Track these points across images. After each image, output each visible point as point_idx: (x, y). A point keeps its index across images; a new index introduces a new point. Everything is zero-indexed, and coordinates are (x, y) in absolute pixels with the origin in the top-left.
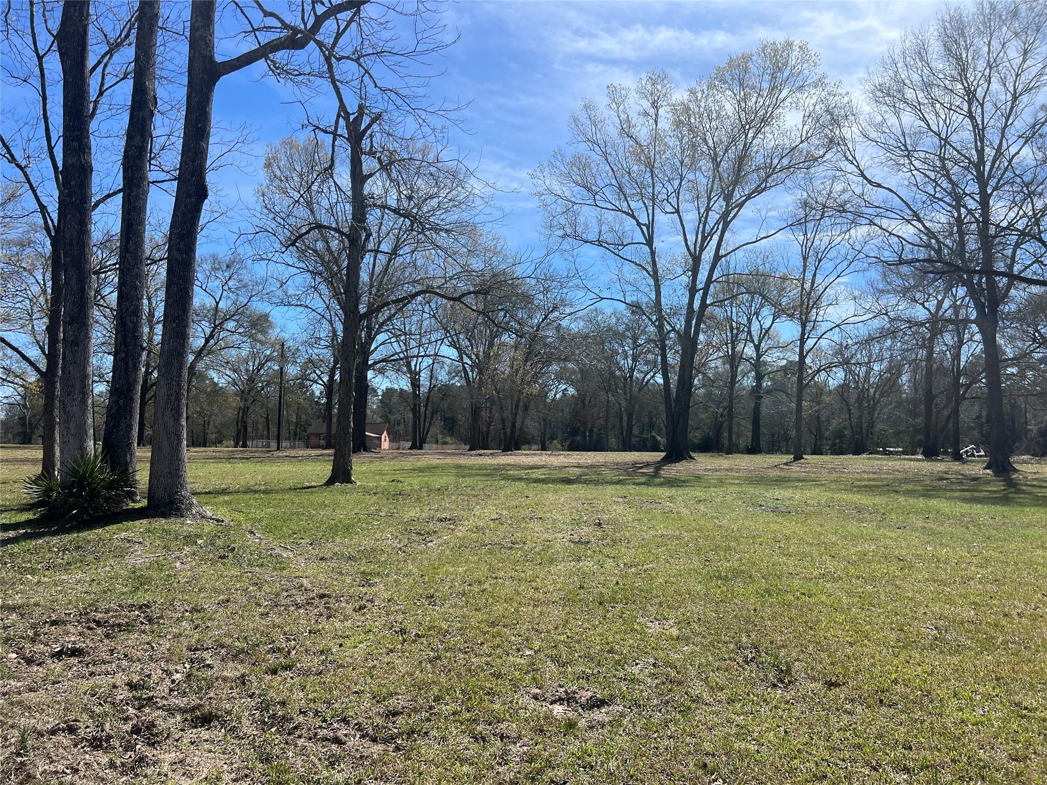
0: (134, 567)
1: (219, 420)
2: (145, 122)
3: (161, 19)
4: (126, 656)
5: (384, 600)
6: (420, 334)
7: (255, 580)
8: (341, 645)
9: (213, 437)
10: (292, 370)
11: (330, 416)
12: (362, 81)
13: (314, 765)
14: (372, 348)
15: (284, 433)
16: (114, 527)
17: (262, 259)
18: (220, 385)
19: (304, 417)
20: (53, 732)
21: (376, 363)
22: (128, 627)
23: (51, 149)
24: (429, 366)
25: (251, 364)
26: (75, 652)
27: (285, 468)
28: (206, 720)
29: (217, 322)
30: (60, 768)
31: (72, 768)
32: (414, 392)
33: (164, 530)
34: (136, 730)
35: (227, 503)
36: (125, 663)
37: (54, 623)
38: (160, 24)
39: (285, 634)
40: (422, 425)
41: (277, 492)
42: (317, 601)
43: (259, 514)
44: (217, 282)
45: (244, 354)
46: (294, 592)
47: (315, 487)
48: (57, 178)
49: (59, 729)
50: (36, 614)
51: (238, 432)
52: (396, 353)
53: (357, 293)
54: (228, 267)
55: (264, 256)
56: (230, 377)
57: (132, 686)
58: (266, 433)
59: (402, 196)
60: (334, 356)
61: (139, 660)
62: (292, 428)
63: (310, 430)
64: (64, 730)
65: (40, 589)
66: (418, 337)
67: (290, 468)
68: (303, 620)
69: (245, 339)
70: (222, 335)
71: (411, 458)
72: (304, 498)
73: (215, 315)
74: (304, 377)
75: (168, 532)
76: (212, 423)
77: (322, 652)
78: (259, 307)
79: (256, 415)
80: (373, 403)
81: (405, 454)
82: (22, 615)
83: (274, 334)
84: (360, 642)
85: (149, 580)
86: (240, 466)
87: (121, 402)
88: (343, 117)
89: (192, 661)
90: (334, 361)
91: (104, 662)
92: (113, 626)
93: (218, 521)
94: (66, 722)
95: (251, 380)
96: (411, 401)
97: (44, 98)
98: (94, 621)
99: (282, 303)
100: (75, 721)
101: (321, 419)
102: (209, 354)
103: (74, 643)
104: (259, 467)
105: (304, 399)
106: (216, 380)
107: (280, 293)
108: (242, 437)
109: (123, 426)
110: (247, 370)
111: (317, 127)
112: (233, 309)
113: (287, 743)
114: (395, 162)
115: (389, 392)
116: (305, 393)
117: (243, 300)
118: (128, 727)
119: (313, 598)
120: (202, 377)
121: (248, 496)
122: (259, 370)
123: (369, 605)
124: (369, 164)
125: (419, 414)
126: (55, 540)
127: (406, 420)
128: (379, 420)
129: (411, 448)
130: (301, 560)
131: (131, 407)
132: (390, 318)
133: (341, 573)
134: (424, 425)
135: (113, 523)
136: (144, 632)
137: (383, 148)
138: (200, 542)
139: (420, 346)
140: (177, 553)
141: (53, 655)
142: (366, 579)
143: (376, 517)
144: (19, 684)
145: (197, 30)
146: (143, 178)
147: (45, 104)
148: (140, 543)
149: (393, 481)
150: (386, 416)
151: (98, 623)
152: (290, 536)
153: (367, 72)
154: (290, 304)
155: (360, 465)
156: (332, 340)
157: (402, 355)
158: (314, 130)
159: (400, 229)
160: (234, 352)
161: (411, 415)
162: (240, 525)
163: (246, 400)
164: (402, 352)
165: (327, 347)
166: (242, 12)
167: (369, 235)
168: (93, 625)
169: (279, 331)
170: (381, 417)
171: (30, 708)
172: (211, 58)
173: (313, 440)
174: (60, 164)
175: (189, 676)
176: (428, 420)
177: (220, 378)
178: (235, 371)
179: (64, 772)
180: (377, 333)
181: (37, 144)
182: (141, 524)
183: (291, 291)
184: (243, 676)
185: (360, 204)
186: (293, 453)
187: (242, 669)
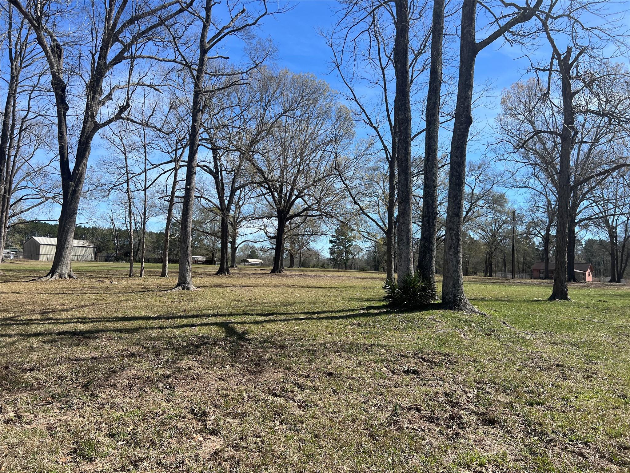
0: (438, 334)
1: (475, 260)
2: (437, 88)
3: (444, 30)
4: (441, 379)
5: (606, 375)
6: (616, 199)
7: (510, 349)
8: (576, 397)
9: (471, 270)
10: (520, 229)
11: (547, 258)
12: (573, 27)
13: (567, 465)
14: (577, 211)
15: (516, 269)
16: (425, 312)
17: (501, 160)
18: (475, 239)
19: (529, 259)
20: (410, 409)
21: (581, 221)
22: (440, 364)
23: (389, 115)
24: (624, 222)
25: (493, 226)
26: (414, 372)
27: (519, 289)
28: (491, 422)
29: (473, 202)
30: (415, 427)
31: (421, 429)
32: (612, 241)
33: (451, 316)
34: (452, 418)
35: (487, 306)
36: (440, 382)
37: (402, 356)
38: (444, 33)
39: (535, 383)
40: (619, 265)
41: (517, 302)
42: (554, 368)
43: (507, 313)
44: (473, 178)
45: (489, 219)
46: (537, 360)
47: (542, 301)
48: (391, 130)
49: (412, 408)
50: (393, 351)
51: (487, 268)
52: (597, 214)
53: (568, 172)
54: (479, 168)
55: (502, 158)
56: (481, 234)
57: (447, 395)
58: (503, 268)
59: (602, 102)
60: (549, 218)
61: (448, 382)
62: (521, 266)
63: (533, 267)
64: (414, 410)
65: (394, 339)
66: (614, 201)
67: (522, 289)
68: (545, 378)
69: (489, 211)
70: (476, 209)
71: (612, 288)
72: (535, 306)
73: (472, 197)
74: (529, 233)
75: (455, 318)
76: (470, 262)
77: (563, 399)
78: (498, 190)
79: (498, 257)
80: (578, 250)
81: (607, 285)
82: (387, 350)
83: (508, 206)
84: (591, 398)
85: (447, 342)
86: (490, 287)
87: (427, 244)
88: (556, 59)
89: (477, 388)
90: (549, 222)
91: (429, 379)
92: (431, 362)
93: (482, 314)
94: (415, 405)
95: (494, 235)
96: (609, 247)
97: (385, 90)
98: (422, 358)
99: (513, 187)
100: (420, 405)
101: (540, 260)
102: (468, 220)
103: (414, 367)
104: (501, 288)
105: (528, 247)
106: (472, 236)
107: (511, 180)
108: (489, 271)
109: (428, 257)
110: (491, 230)
111: (538, 69)
112: (482, 193)
113: (546, 448)
114: (595, 80)
115: (590, 242)
116: (529, 243)
117: (488, 187)
118: (447, 415)
119: (552, 366)
120: (465, 234)
121: (498, 303)
122: (498, 230)
123: (595, 376)
124: (576, 85)
125: (617, 257)
126: (398, 316)
127: (605, 262)
128: (584, 261)
129: (610, 281)
130: (539, 342)
131: (432, 247)
132: (591, 189)
133: (569, 354)
134: (621, 265)
135: (424, 310)
136: (448, 368)
137: (586, 72)
138: (473, 325)
139: (616, 207)
140: (461, 329)
141: (404, 372)
142: (590, 359)
143: (591, 322)
144: (390, 383)
145: (466, 28)
146: (436, 119)
147: (386, 93)
148: (440, 322)
149: (600, 301)
150: (589, 259)
151: (424, 360)
152: (529, 327)
153: (576, 21)
154: (518, 187)
155: (573, 290)
156: (548, 207)
157: (601, 215)
158: (536, 71)
159: (599, 126)
160: (483, 219)
161: (609, 258)
162: (496, 318)
163: (491, 248)
164: (601, 212)
165: (545, 212)
166: (490, 11)
167: (576, 133)
168: (421, 360)
169: (511, 204)
170: (585, 259)
171: (397, 395)
172: (473, 41)
173: (536, 274)
174: (393, 123)
175: (477, 396)
176: (624, 262)
177: (474, 235)
178: (484, 230)
179: (417, 430)
180: (582, 200)
181: (382, 115)
182: (440, 312)
183: (518, 179)
184: (511, 402)
185: (570, 113)
186: (523, 281)
187: (509, 399)
